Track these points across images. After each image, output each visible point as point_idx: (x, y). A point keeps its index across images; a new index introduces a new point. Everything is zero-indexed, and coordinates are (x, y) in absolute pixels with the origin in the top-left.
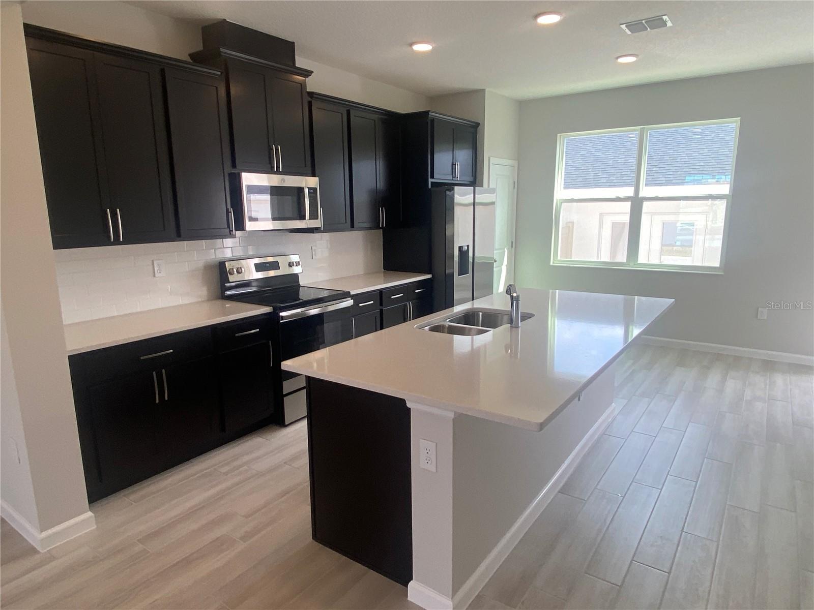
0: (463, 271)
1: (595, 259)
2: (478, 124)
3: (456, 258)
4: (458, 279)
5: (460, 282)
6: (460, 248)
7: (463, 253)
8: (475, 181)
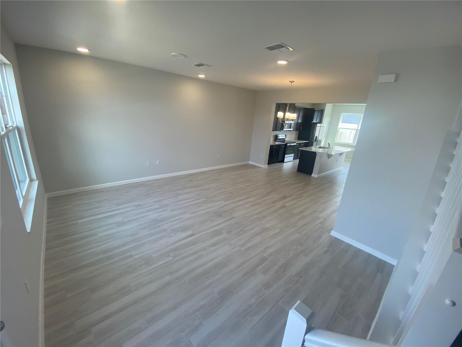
0: (315, 141)
1: (347, 142)
2: (324, 110)
3: (315, 138)
4: (314, 142)
5: (315, 143)
6: (316, 136)
7: (316, 137)
8: (320, 122)
